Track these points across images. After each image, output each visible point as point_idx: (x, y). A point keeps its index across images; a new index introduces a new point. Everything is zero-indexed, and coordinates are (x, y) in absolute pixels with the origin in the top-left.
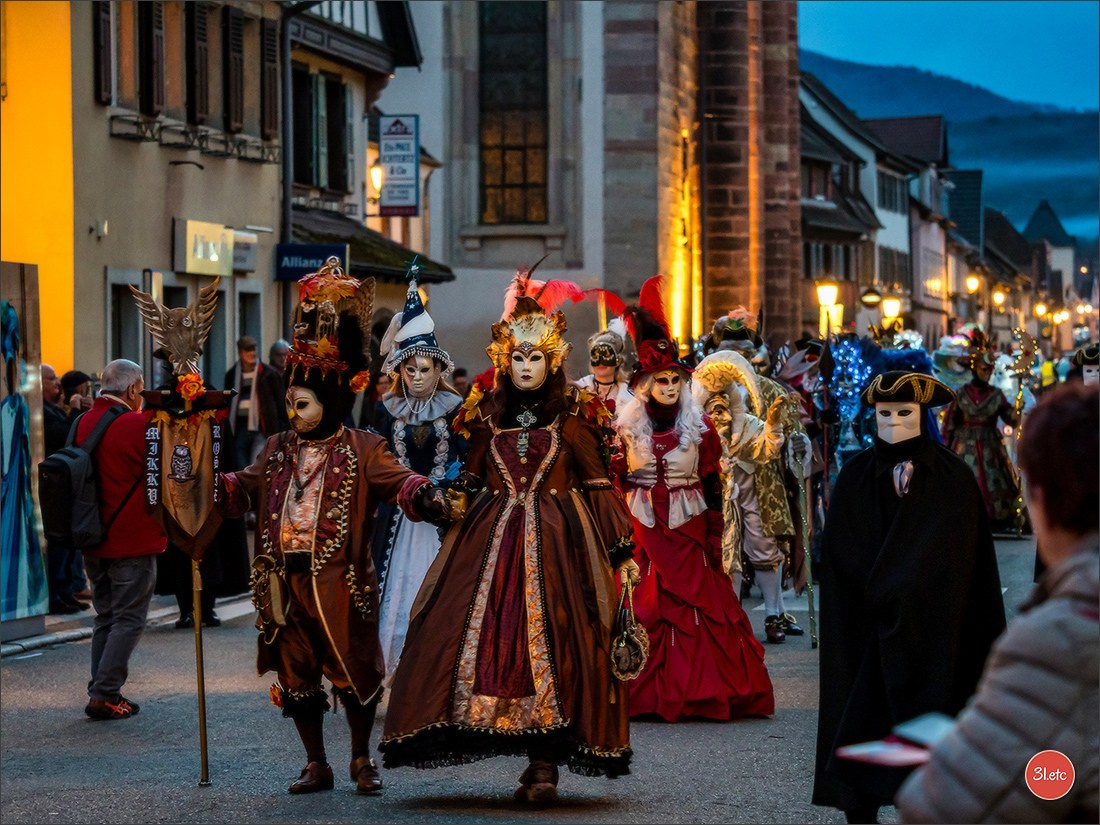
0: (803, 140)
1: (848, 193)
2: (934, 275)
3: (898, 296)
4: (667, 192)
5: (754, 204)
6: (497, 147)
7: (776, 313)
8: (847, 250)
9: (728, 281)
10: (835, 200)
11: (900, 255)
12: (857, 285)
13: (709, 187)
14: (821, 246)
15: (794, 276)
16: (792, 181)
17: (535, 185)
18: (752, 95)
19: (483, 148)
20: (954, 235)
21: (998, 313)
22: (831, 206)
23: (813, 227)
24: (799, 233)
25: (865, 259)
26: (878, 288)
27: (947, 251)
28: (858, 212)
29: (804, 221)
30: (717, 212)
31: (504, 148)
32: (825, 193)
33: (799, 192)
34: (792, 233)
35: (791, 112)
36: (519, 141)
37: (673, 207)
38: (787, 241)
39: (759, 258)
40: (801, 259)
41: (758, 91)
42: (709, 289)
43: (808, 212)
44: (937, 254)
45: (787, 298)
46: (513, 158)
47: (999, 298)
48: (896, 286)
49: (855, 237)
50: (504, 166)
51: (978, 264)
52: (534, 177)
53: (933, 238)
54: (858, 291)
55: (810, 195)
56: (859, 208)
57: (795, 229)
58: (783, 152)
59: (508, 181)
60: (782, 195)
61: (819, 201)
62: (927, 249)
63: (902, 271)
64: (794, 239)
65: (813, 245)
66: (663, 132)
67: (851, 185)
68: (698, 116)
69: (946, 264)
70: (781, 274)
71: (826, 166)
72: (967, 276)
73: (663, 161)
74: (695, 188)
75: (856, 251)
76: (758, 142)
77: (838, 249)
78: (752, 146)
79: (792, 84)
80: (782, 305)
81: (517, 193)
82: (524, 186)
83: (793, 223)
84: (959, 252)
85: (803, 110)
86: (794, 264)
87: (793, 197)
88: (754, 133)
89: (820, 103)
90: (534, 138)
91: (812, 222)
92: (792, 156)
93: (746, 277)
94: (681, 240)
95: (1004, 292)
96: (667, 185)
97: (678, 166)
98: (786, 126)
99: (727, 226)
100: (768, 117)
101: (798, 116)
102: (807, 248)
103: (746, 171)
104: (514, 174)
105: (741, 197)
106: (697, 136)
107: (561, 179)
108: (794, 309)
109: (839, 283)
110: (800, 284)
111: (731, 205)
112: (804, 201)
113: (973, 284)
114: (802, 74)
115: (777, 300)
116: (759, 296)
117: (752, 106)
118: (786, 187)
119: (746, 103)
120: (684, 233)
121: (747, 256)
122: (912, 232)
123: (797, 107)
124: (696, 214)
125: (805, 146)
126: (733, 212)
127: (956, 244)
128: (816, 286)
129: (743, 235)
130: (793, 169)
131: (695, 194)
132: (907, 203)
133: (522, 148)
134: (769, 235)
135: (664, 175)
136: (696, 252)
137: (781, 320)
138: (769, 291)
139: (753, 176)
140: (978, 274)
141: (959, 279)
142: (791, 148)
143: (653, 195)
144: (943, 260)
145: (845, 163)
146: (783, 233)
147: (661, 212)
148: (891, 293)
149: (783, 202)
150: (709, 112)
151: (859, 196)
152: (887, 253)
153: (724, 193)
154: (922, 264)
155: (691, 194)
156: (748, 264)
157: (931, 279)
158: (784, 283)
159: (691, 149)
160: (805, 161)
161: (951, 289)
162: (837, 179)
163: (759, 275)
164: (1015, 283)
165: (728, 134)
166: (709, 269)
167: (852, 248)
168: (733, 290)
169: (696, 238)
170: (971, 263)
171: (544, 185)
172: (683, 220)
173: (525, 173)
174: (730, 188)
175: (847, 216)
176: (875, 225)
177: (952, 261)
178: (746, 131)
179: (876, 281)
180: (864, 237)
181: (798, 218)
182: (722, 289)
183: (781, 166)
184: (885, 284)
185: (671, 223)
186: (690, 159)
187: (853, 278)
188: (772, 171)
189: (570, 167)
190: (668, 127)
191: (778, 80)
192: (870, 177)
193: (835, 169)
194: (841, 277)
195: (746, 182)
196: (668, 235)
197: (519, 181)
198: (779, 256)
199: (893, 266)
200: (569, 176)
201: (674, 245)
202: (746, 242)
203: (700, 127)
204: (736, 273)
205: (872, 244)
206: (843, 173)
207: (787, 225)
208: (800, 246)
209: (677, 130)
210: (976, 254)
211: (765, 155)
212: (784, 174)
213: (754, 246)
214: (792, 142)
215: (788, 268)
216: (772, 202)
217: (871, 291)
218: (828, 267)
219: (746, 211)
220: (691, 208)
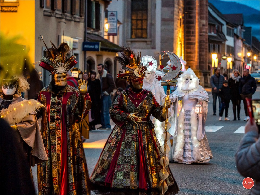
0: (209, 19)
1: (219, 32)
2: (240, 52)
3: (231, 57)
4: (176, 31)
5: (197, 34)
6: (135, 19)
7: (202, 60)
8: (219, 46)
9: (190, 53)
10: (216, 34)
11: (232, 47)
12: (221, 54)
13: (186, 30)
14: (213, 45)
15: (206, 52)
16: (206, 29)
17: (144, 29)
18: (197, 8)
19: (132, 20)
20: (244, 42)
21: (255, 62)
22: (215, 35)
23: (211, 40)
24: (207, 41)
25: (223, 48)
26: (226, 55)
27: (243, 46)
28: (221, 36)
29: (209, 39)
30: (188, 36)
31: (137, 20)
32: (214, 32)
33: (208, 31)
34: (206, 41)
35: (206, 12)
36: (141, 18)
37: (177, 35)
38: (205, 43)
39: (198, 48)
40: (208, 48)
41: (198, 7)
42: (186, 55)
43: (210, 37)
44: (240, 47)
45: (205, 57)
46: (139, 22)
47: (255, 58)
48: (231, 55)
49: (221, 42)
50: (137, 24)
51: (250, 50)
52: (144, 27)
53: (240, 43)
54: (221, 56)
55: (210, 32)
56: (222, 36)
57: (207, 40)
58: (204, 22)
59: (138, 28)
60: (204, 32)
61: (213, 34)
62: (238, 46)
63: (232, 51)
64: (206, 43)
65: (211, 44)
66: (175, 17)
67: (220, 30)
68: (184, 13)
69: (243, 49)
70: (203, 51)
71: (214, 25)
72: (248, 52)
73: (175, 23)
74: (183, 30)
75: (221, 46)
76: (198, 19)
77: (217, 45)
78: (197, 20)
79: (206, 5)
80: (203, 59)
81: (140, 31)
82: (142, 29)
83: (206, 39)
84: (246, 47)
85: (209, 12)
86: (206, 49)
87: (206, 33)
88: (197, 17)
89: (213, 10)
90: (144, 17)
91: (211, 39)
92: (206, 23)
93: (195, 52)
94: (179, 43)
95: (256, 56)
96: (176, 29)
97: (179, 25)
98: (205, 16)
99: (190, 39)
100: (201, 13)
101: (208, 13)
102: (209, 45)
103: (195, 26)
104: (139, 26)
105: (194, 32)
106: (183, 18)
107: (151, 28)
108: (206, 60)
109: (217, 53)
110: (208, 54)
111: (192, 34)
112: (209, 34)
113: (249, 54)
114: (209, 3)
115: (202, 58)
116: (198, 56)
117: (197, 11)
118: (205, 30)
119: (195, 10)
120: (180, 41)
121: (195, 47)
122: (235, 42)
123: (207, 11)
124: (183, 37)
125: (209, 21)
126: (192, 36)
127: (245, 45)
128: (211, 54)
129: (194, 42)
130: (206, 26)
131: (183, 32)
132: (233, 34)
133: (142, 20)
134: (200, 42)
135: (175, 27)
136: (183, 46)
137: (203, 63)
138: (200, 56)
139: (197, 28)
140: (250, 52)
141: (246, 53)
142: (206, 21)
143: (172, 32)
144: (242, 49)
145: (219, 25)
146: (204, 41)
147: (175, 36)
148: (229, 56)
149: (204, 34)
150: (187, 12)
151: (222, 33)
152: (228, 46)
153: (190, 31)
154: (237, 49)
155: (182, 31)
156: (195, 49)
157: (239, 53)
158: (204, 53)
159: (182, 21)
160: (209, 24)
161: (244, 55)
162: (217, 29)
163: (198, 51)
164: (259, 54)
165: (191, 17)
166: (186, 50)
167: (220, 45)
168: (191, 55)
169: (183, 42)
170: (249, 49)
171: (147, 29)
172: (180, 38)
173: (142, 26)
174: (191, 30)
175: (219, 37)
176: (225, 40)
177: (244, 49)
178: (195, 17)
179: (226, 53)
180: (223, 43)
181: (207, 38)
182: (189, 55)
183: (203, 25)
184: (228, 54)
185: (177, 39)
186: (182, 23)
187: (220, 52)
188: (201, 26)
189: (153, 25)
190: (176, 15)
191: (203, 4)
192: (225, 28)
193: (216, 26)
194: (217, 52)
195: (195, 29)
196: (176, 41)
197: (140, 28)
198: (203, 47)
199: (230, 50)
200: (153, 27)
201: (177, 44)
202: (195, 44)
203: (184, 16)
204: (192, 51)
205: (225, 44)
206: (218, 27)
207: (205, 40)
208: (208, 45)
209: (179, 16)
210: (250, 47)
211: (200, 23)
212: (204, 27)
213: (197, 45)
214: (206, 19)
215: (205, 50)
216: (201, 34)
217: (225, 56)
218: (214, 49)
219: (195, 36)
220: (182, 35)
